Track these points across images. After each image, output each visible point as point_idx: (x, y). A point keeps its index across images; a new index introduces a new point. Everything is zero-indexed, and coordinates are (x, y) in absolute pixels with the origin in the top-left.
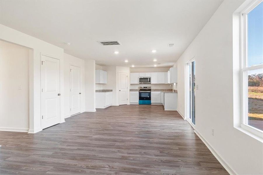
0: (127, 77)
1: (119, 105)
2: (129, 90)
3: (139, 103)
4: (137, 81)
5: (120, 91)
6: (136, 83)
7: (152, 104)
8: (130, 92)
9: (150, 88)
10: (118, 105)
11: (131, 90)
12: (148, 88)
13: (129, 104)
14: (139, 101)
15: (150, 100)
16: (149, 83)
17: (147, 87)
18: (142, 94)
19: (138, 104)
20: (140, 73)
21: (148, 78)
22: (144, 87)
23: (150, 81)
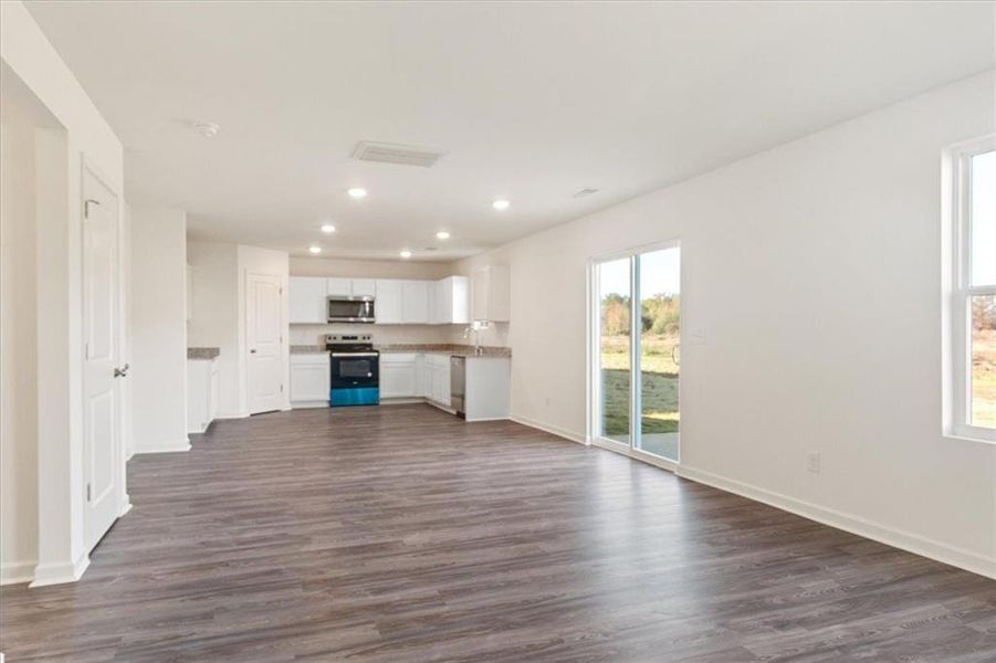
0: (281, 291)
1: (248, 415)
2: (287, 351)
3: (330, 402)
4: (318, 313)
5: (253, 352)
6: (315, 320)
7: (381, 403)
8: (294, 357)
9: (367, 341)
10: (244, 413)
11: (294, 349)
12: (360, 341)
13: (287, 407)
14: (331, 394)
15: (377, 386)
16: (370, 319)
17: (355, 338)
18: (342, 363)
19: (326, 405)
20: (331, 280)
21: (364, 303)
22: (344, 338)
23: (371, 314)
